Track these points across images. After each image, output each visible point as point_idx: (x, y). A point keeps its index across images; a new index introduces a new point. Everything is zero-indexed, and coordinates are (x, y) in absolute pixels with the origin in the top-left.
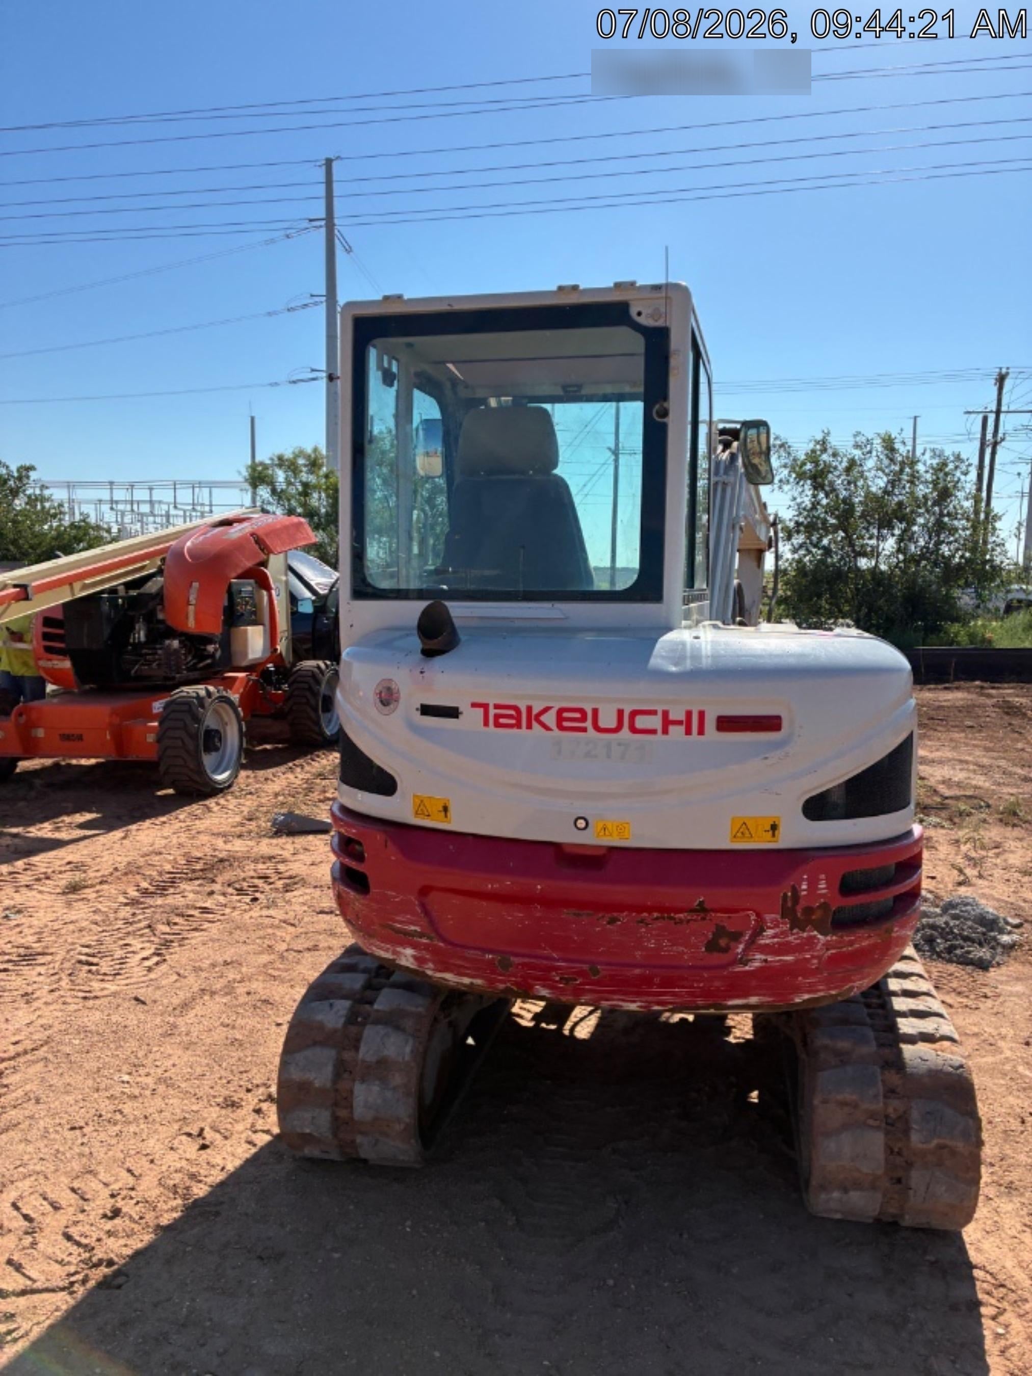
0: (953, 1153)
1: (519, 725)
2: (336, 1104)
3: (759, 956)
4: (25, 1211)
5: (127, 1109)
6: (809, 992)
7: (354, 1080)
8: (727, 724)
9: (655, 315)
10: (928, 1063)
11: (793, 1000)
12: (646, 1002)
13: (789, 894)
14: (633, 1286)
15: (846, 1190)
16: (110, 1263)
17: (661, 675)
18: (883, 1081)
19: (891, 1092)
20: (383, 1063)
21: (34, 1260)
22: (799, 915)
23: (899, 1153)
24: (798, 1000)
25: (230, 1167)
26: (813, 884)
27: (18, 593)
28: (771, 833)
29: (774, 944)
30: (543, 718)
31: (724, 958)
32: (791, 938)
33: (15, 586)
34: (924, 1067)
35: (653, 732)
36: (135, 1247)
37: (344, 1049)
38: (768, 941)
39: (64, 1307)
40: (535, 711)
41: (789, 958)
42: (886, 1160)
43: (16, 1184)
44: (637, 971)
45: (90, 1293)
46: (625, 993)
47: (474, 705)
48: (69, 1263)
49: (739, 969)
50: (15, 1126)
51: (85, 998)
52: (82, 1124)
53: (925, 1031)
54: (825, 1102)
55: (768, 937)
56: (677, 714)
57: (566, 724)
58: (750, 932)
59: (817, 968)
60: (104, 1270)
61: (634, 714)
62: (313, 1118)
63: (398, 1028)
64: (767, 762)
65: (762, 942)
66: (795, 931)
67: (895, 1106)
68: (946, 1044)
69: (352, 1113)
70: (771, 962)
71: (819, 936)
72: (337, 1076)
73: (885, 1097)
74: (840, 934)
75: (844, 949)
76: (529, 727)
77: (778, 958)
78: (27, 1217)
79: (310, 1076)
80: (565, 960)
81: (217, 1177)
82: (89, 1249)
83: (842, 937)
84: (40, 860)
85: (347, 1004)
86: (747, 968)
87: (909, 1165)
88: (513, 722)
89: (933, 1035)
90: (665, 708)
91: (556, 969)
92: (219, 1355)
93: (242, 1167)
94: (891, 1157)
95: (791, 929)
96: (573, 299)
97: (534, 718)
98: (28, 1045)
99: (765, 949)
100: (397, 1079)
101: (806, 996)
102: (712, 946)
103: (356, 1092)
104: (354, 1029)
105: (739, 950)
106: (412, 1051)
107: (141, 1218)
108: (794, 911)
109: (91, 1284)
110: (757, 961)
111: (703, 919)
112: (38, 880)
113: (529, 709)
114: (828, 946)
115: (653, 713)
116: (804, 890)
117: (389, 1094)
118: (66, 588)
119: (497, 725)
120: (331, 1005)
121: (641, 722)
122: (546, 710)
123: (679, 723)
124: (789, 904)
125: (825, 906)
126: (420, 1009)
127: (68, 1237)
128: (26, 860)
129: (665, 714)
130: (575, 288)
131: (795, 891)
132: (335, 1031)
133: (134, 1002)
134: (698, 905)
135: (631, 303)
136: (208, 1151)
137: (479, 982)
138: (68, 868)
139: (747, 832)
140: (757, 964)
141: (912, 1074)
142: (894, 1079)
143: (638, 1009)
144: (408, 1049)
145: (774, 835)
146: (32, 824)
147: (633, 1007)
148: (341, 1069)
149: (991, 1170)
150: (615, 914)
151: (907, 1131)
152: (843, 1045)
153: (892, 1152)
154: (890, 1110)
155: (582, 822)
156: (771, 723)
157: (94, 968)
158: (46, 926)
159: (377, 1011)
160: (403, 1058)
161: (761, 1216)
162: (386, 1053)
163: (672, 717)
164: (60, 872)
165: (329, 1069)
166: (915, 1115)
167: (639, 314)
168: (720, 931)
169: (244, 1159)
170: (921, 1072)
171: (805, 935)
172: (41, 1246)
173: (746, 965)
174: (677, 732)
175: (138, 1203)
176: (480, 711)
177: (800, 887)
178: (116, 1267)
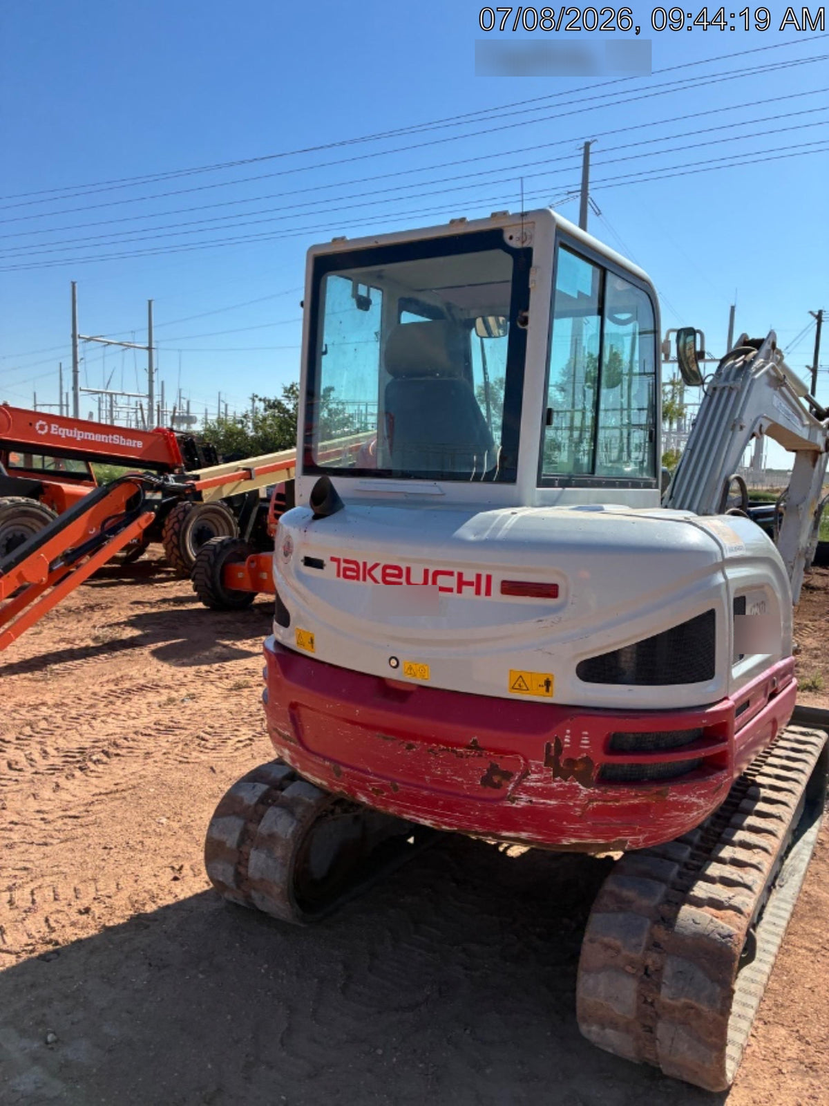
0: (699, 1014)
1: (357, 578)
2: (239, 863)
3: (524, 796)
4: (35, 897)
5: (148, 842)
6: (575, 837)
7: (252, 847)
8: (511, 588)
9: (523, 238)
10: (699, 926)
11: (559, 841)
12: (436, 821)
13: (553, 745)
14: (395, 1060)
15: (603, 1027)
16: (57, 943)
17: (463, 543)
18: (652, 934)
19: (655, 945)
20: (272, 837)
21: (16, 930)
22: (562, 765)
23: (652, 1004)
24: (565, 842)
25: (181, 897)
26: (576, 739)
27: (244, 474)
28: (545, 688)
29: (538, 788)
30: (373, 573)
31: (495, 793)
32: (554, 785)
33: (244, 469)
34: (693, 928)
35: (450, 590)
36: (79, 937)
37: (251, 821)
38: (532, 784)
39: (7, 965)
40: (369, 566)
41: (553, 802)
42: (638, 1008)
43: (45, 878)
44: (425, 793)
45: (29, 960)
46: (418, 810)
47: (333, 559)
48: (34, 937)
49: (508, 804)
50: (74, 839)
51: (180, 762)
52: (112, 846)
53: (717, 897)
54: (592, 941)
55: (533, 780)
56: (469, 576)
57: (388, 579)
58: (520, 774)
59: (580, 816)
60: (50, 947)
61: (436, 573)
62: (224, 870)
63: (292, 813)
64: (541, 625)
65: (528, 784)
66: (558, 778)
67: (652, 959)
68: (730, 913)
69: (247, 871)
70: (536, 803)
71: (581, 787)
72: (242, 841)
73: (648, 949)
74: (603, 788)
75: (609, 804)
76: (364, 579)
77: (542, 801)
78: (33, 902)
79: (224, 837)
80: (376, 775)
81: (170, 900)
82: (52, 930)
83: (605, 791)
84: (229, 665)
85: (265, 787)
86: (514, 805)
87: (658, 1016)
88: (354, 574)
89: (722, 902)
90: (460, 570)
91: (370, 781)
92: (73, 1023)
93: (190, 898)
94: (644, 1006)
95: (555, 776)
96: (460, 230)
97: (368, 572)
98: (123, 786)
99: (527, 790)
100: (279, 852)
101: (574, 841)
102: (486, 781)
103: (251, 857)
104: (261, 807)
105: (510, 788)
106: (293, 832)
107: (99, 918)
108: (557, 762)
109: (35, 954)
110: (523, 801)
111: (480, 756)
112: (221, 678)
113: (365, 564)
114: (591, 798)
115: (451, 574)
116: (568, 743)
117: (270, 862)
118: (285, 471)
119: (346, 577)
120: (254, 787)
121: (443, 581)
122: (376, 565)
123: (470, 584)
124: (553, 753)
125: (587, 761)
126: (312, 801)
127: (47, 920)
128: (220, 664)
129: (460, 575)
130: (463, 220)
131: (559, 743)
132: (249, 807)
133: (209, 770)
134: (472, 743)
135: (505, 229)
136: (177, 882)
137: (325, 783)
138: (244, 672)
139: (522, 684)
140: (523, 804)
141: (677, 933)
142: (661, 934)
143: (431, 826)
144: (291, 830)
145: (548, 690)
146: (239, 639)
147: (427, 823)
148: (245, 836)
149: (803, 1048)
150: (412, 742)
151: (658, 986)
152: (628, 894)
153: (645, 1002)
154: (649, 962)
155: (395, 662)
156: (549, 591)
157: (203, 742)
158: (200, 710)
159: (283, 796)
160: (286, 836)
161: (549, 1034)
162: (275, 830)
163: (465, 579)
164: (238, 675)
165: (236, 835)
166: (668, 971)
167: (511, 238)
168: (493, 769)
169: (195, 893)
170: (686, 933)
171: (567, 784)
172: (27, 922)
173: (513, 802)
174: (469, 591)
175: (106, 907)
176: (335, 564)
177: (563, 739)
178: (58, 947)
